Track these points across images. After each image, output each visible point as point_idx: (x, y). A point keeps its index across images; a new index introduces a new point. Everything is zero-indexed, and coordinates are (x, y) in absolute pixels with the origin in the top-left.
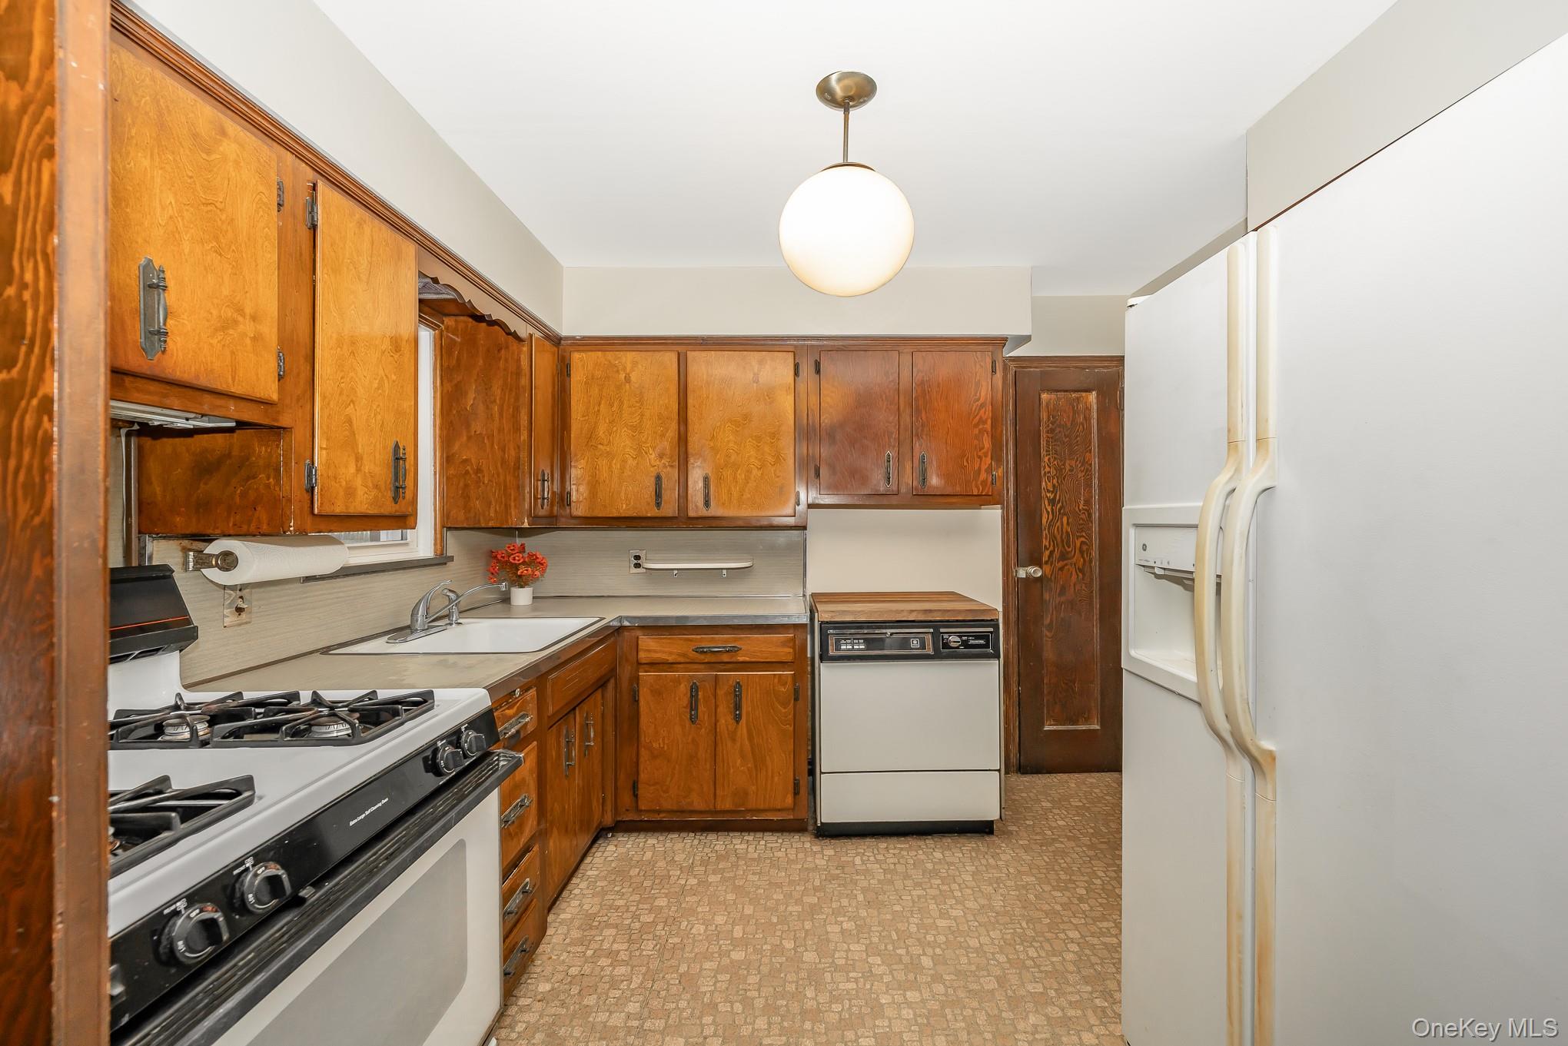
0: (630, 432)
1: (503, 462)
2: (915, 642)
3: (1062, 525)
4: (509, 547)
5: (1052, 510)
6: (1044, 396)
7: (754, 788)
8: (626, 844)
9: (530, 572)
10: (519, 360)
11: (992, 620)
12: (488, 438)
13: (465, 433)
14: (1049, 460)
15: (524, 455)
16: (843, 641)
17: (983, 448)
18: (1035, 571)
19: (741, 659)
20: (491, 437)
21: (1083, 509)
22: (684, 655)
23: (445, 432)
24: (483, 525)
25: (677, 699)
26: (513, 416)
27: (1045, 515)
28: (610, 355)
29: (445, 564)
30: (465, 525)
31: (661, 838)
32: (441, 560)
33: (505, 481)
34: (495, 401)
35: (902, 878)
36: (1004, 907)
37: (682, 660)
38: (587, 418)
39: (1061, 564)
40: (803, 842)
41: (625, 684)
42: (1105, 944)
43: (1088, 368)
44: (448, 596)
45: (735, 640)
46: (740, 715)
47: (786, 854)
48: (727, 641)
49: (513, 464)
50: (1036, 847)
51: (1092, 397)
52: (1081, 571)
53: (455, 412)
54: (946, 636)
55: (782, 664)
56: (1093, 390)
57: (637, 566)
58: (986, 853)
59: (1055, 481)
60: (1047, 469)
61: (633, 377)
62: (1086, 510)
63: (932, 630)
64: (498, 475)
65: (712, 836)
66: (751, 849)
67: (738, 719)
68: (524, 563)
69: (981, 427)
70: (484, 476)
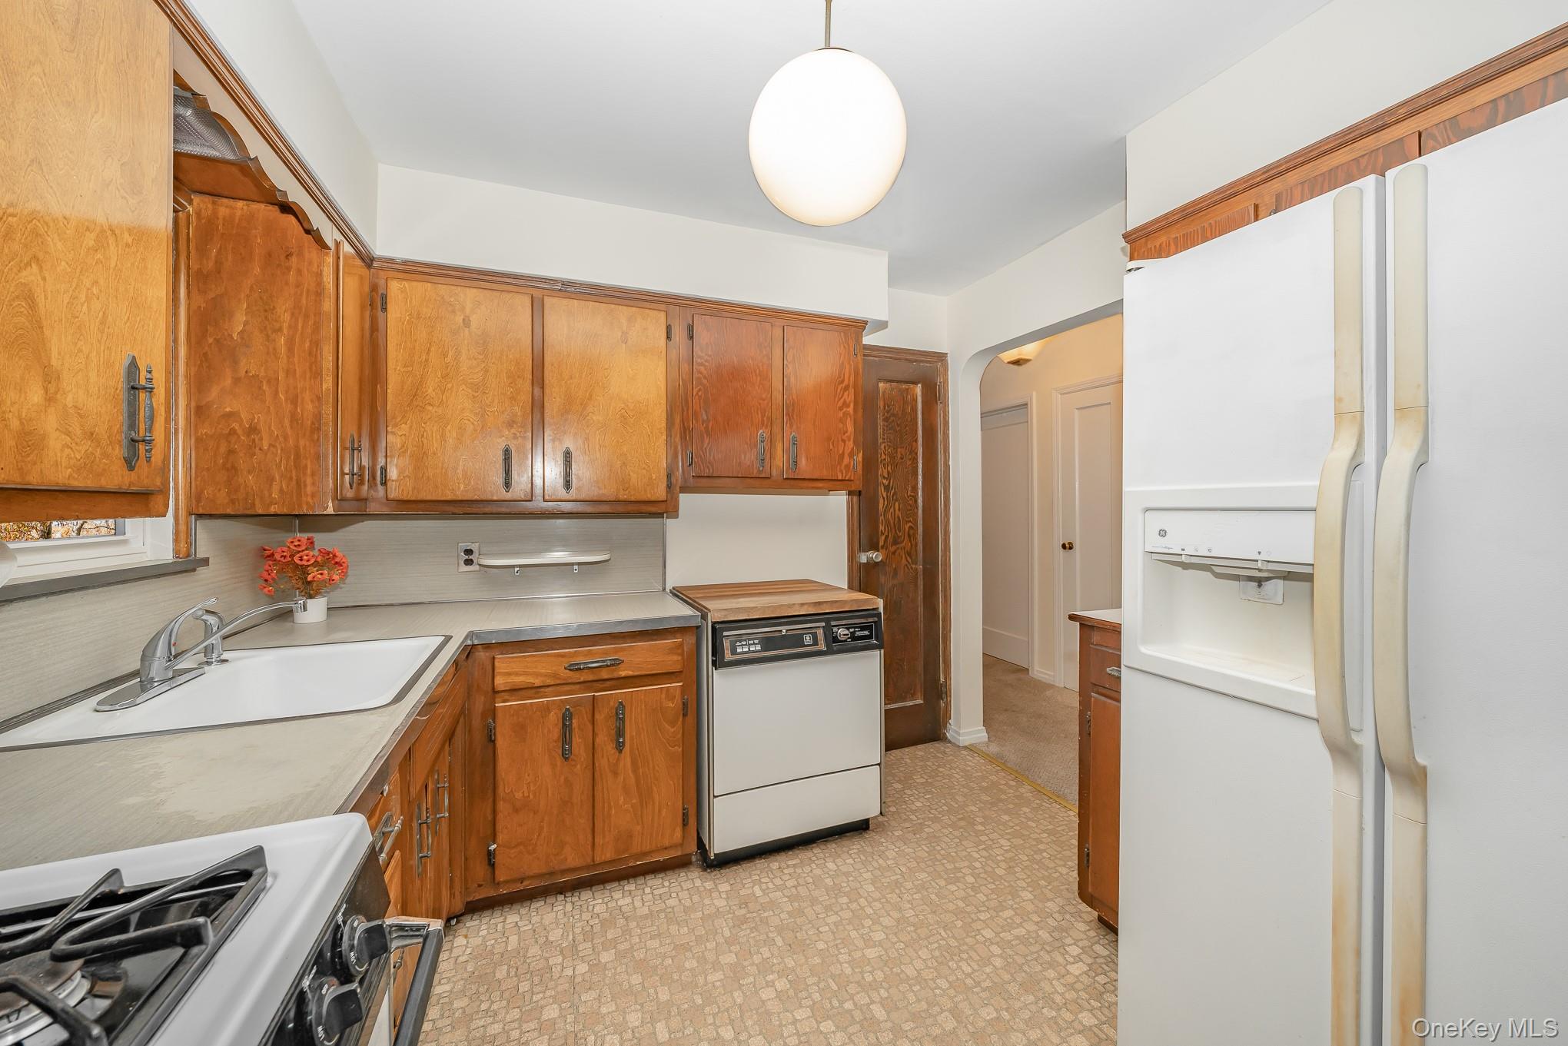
0: (470, 391)
1: (294, 418)
2: (808, 638)
3: (895, 511)
4: (292, 542)
5: (887, 496)
6: (881, 385)
7: (639, 828)
8: (479, 930)
9: (326, 576)
10: (320, 274)
11: (874, 609)
12: (269, 382)
13: (228, 372)
14: (885, 447)
15: (328, 410)
16: (738, 644)
17: (847, 432)
18: (876, 556)
19: (623, 674)
20: (273, 381)
21: (911, 496)
22: (555, 675)
23: (193, 370)
24: (260, 512)
25: (546, 731)
26: (310, 354)
27: (881, 500)
28: (443, 290)
29: (194, 570)
30: (229, 511)
31: (523, 911)
32: (186, 565)
33: (297, 447)
34: (280, 330)
35: (809, 903)
36: (917, 915)
37: (549, 681)
38: (410, 369)
39: (893, 549)
40: (692, 880)
41: (477, 722)
42: (1017, 937)
43: (916, 361)
44: (205, 621)
45: (616, 651)
46: (623, 743)
47: (680, 901)
48: (606, 653)
49: (309, 422)
50: (910, 836)
51: (918, 389)
52: (909, 554)
53: (211, 340)
54: (835, 629)
55: (669, 676)
56: (919, 383)
57: (469, 562)
58: (873, 853)
59: (889, 468)
60: (883, 457)
61: (474, 319)
62: (913, 496)
63: (823, 624)
64: (286, 438)
65: (586, 895)
66: (638, 903)
67: (620, 747)
68: (316, 564)
69: (845, 409)
70: (261, 439)
